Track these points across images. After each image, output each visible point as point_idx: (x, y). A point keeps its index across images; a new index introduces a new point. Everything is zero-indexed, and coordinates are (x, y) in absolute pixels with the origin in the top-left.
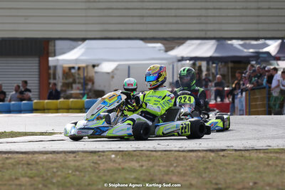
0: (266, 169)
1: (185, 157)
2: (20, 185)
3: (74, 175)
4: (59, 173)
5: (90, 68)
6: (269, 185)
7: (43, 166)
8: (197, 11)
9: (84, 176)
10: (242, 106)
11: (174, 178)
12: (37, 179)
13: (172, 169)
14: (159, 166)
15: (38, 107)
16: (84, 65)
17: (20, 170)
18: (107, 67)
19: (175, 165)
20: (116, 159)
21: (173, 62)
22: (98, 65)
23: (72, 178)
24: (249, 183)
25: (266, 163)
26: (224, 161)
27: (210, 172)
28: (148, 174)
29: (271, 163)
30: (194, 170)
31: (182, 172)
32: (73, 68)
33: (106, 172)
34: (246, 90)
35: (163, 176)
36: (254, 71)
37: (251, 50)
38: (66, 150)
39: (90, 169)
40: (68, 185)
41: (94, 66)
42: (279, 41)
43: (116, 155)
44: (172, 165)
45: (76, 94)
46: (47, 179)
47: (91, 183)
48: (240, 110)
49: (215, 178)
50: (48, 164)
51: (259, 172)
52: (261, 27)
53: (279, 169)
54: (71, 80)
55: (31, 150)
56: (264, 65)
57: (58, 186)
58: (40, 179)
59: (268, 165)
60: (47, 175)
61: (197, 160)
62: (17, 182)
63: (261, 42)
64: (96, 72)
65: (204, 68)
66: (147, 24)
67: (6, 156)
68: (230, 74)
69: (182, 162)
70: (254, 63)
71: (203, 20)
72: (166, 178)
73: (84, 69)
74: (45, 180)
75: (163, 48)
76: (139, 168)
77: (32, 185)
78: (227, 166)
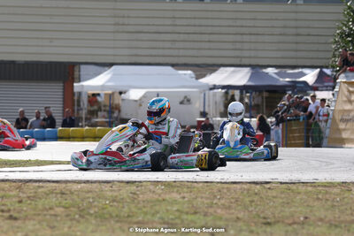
0: (316, 203)
1: (228, 189)
2: (55, 215)
3: (111, 206)
4: (96, 203)
5: (117, 95)
6: (321, 220)
7: (78, 195)
8: (231, 36)
9: (123, 207)
11: (219, 211)
12: (72, 209)
13: (215, 201)
14: (202, 198)
15: (63, 135)
16: (110, 92)
17: (53, 200)
18: (135, 94)
19: (218, 197)
20: (155, 190)
21: (205, 90)
22: (125, 92)
23: (110, 209)
24: (299, 218)
25: (315, 196)
26: (270, 193)
27: (257, 205)
28: (191, 206)
29: (320, 196)
30: (239, 203)
31: (227, 204)
32: (99, 95)
33: (146, 203)
35: (207, 208)
37: (287, 80)
39: (128, 200)
40: (107, 216)
41: (121, 93)
42: (318, 70)
43: (155, 186)
44: (215, 196)
45: (102, 122)
46: (84, 210)
47: (130, 214)
49: (263, 212)
51: (308, 206)
53: (329, 203)
54: (95, 108)
57: (96, 217)
58: (76, 209)
59: (318, 199)
60: (83, 205)
61: (242, 192)
62: (52, 212)
63: (296, 71)
64: (123, 100)
65: (237, 97)
66: (179, 49)
67: (37, 184)
68: (264, 104)
69: (226, 194)
71: (238, 46)
72: (211, 210)
73: (111, 96)
74: (81, 211)
75: (193, 76)
76: (181, 200)
77: (67, 216)
78: (275, 200)
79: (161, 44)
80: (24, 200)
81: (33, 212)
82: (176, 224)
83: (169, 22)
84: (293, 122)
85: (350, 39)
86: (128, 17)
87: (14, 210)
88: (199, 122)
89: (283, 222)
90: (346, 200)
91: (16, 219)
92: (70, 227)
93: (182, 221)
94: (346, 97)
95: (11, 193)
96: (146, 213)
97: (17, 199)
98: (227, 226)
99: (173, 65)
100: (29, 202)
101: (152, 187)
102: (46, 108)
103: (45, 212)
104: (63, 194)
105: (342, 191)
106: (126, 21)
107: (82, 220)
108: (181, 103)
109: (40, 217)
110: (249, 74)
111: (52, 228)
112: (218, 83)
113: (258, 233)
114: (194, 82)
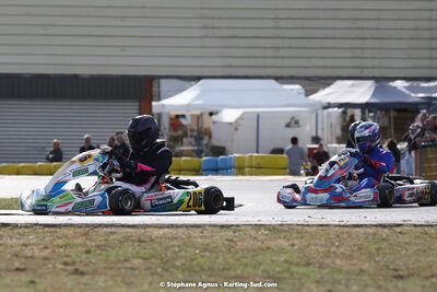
1: (349, 234)
2: (132, 269)
3: (202, 256)
4: (183, 253)
5: (206, 117)
7: (160, 243)
8: (350, 41)
9: (217, 258)
10: (411, 168)
11: (338, 261)
12: (153, 260)
13: (333, 249)
14: (316, 245)
16: (198, 113)
17: (129, 249)
18: (229, 115)
19: (337, 244)
20: (257, 236)
21: (317, 110)
22: (216, 113)
23: (201, 260)
26: (402, 239)
27: (385, 253)
28: (302, 255)
30: (363, 251)
31: (347, 253)
32: (183, 116)
33: (245, 252)
35: (323, 258)
37: (421, 95)
39: (223, 249)
40: (197, 269)
41: (211, 114)
43: (257, 231)
44: (333, 244)
46: (168, 261)
47: (226, 266)
49: (393, 262)
54: (180, 133)
57: (183, 271)
58: (158, 261)
60: (166, 255)
61: (367, 238)
62: (127, 265)
64: (214, 123)
66: (283, 57)
67: (108, 230)
69: (345, 239)
71: (358, 53)
72: (328, 261)
73: (199, 118)
74: (165, 263)
75: (302, 91)
76: (289, 248)
77: (147, 269)
78: (407, 247)
80: (93, 249)
81: (103, 265)
82: (284, 278)
83: (271, 24)
84: (428, 148)
86: (220, 18)
87: (81, 262)
88: (311, 150)
89: (418, 275)
91: (82, 273)
92: (151, 284)
93: (292, 274)
95: (76, 241)
96: (246, 265)
97: (84, 249)
98: (348, 280)
99: (277, 79)
100: (99, 252)
101: (253, 233)
102: (118, 133)
103: (119, 265)
104: (142, 241)
106: (217, 23)
107: (166, 275)
108: (288, 126)
109: (112, 272)
110: (373, 89)
111: (129, 284)
112: (333, 100)
113: (387, 290)
114: (302, 99)
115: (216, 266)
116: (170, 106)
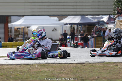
0: (103, 71)
1: (68, 66)
3: (20, 74)
4: (13, 73)
5: (26, 28)
7: (6, 70)
8: (72, 3)
9: (24, 75)
10: (92, 44)
11: (63, 75)
12: (4, 76)
13: (62, 71)
14: (57, 70)
15: (4, 45)
16: (24, 27)
18: (34, 28)
19: (63, 70)
20: (38, 67)
21: (62, 25)
22: (30, 27)
23: (19, 76)
24: (95, 77)
25: (103, 68)
26: (84, 68)
27: (79, 72)
28: (52, 73)
29: (105, 68)
30: (72, 72)
31: (67, 72)
32: (18, 28)
33: (34, 73)
34: (94, 37)
35: (58, 74)
36: (97, 29)
37: (96, 20)
38: (16, 63)
39: (27, 72)
40: (17, 78)
41: (28, 27)
42: (108, 16)
43: (38, 66)
44: (62, 70)
45: (21, 39)
46: (8, 76)
47: (27, 77)
48: (91, 46)
49: (81, 75)
50: (9, 70)
51: (100, 72)
52: (100, 10)
53: (108, 71)
54: (18, 33)
55: (1, 64)
56: (102, 26)
57: (13, 79)
59: (104, 69)
60: (8, 74)
61: (73, 67)
63: (100, 16)
64: (29, 30)
65: (76, 28)
68: (87, 30)
69: (66, 68)
70: (97, 25)
71: (75, 7)
72: (60, 75)
75: (58, 19)
76: (48, 71)
77: (2, 79)
78: (86, 70)
79: (44, 7)
85: (120, 3)
89: (89, 79)
90: (115, 69)
94: (119, 27)
96: (33, 77)
105: (114, 66)
108: (53, 31)
110: (80, 18)
115: (24, 78)
116: (15, 25)
